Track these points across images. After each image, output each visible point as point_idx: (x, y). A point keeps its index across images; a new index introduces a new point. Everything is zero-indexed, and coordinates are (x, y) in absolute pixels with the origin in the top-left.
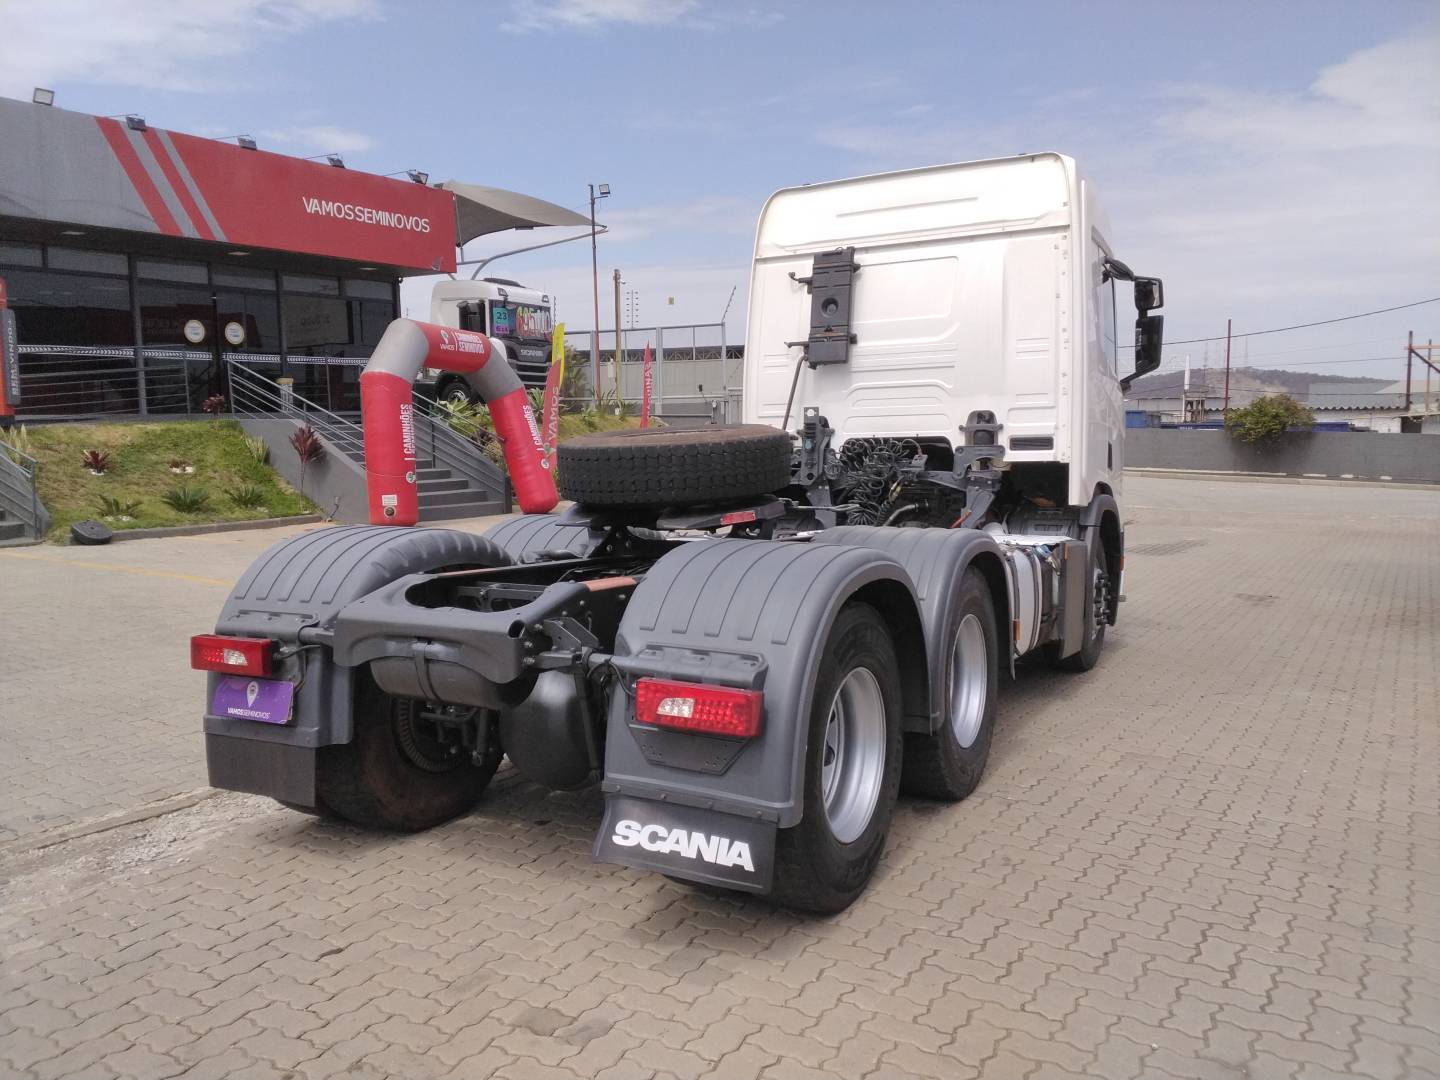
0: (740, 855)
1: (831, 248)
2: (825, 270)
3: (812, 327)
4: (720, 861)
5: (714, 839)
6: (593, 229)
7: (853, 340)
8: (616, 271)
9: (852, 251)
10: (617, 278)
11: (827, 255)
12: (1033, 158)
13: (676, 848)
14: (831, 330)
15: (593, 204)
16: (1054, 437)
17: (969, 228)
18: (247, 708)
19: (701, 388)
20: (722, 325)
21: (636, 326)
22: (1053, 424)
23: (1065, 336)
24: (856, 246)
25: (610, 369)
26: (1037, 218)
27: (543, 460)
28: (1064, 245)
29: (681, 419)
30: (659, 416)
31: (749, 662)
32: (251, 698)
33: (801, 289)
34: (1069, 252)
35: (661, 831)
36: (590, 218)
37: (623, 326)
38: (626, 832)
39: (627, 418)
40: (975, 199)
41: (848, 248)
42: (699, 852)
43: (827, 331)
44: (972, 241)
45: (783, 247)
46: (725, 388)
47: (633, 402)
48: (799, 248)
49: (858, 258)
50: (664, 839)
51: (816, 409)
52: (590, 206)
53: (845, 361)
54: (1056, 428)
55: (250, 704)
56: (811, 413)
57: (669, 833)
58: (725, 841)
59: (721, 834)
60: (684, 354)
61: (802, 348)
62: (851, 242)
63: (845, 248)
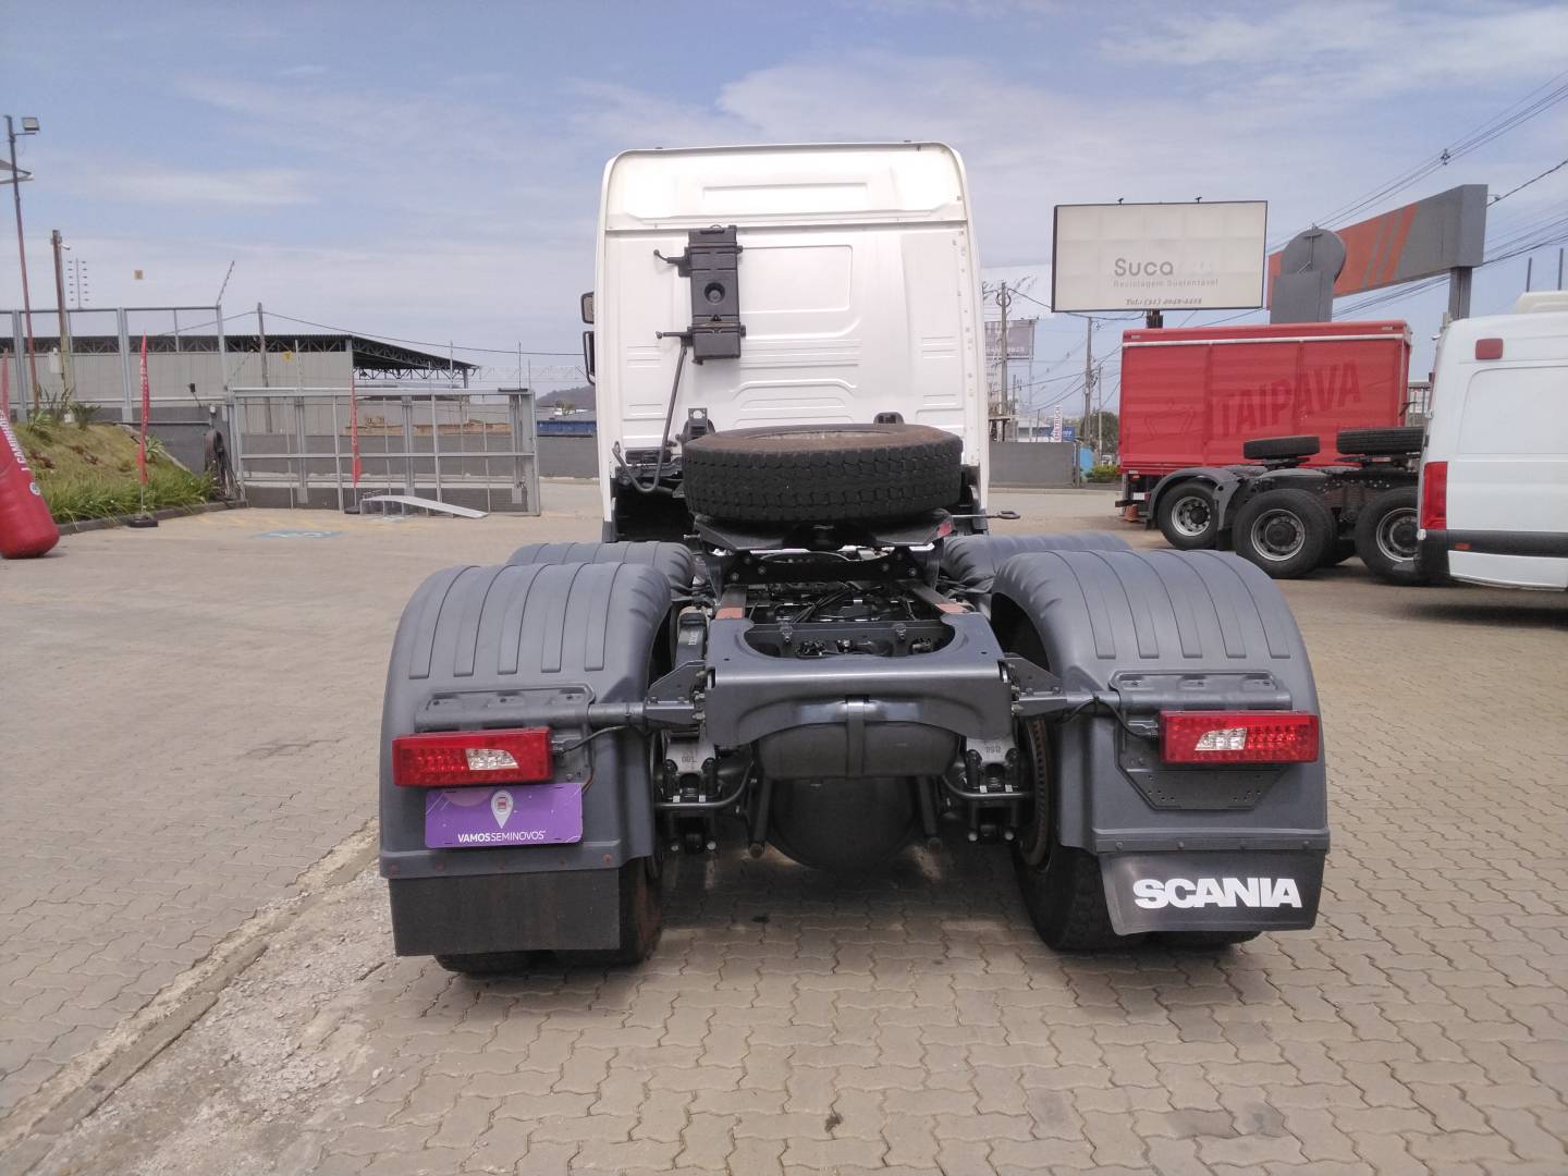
0: (1286, 893)
1: (706, 226)
2: (706, 250)
3: (694, 316)
4: (1265, 904)
5: (1252, 881)
6: (15, 175)
7: (742, 331)
8: (55, 232)
9: (734, 230)
10: (56, 241)
11: (704, 233)
12: (919, 147)
13: (1210, 900)
14: (719, 320)
15: (12, 140)
16: (964, 440)
17: (864, 216)
18: (499, 830)
19: (192, 387)
20: (217, 308)
21: (84, 306)
22: (962, 426)
23: (968, 336)
24: (738, 225)
25: (52, 362)
26: (932, 211)
27: (32, 485)
28: (961, 241)
29: (163, 428)
30: (130, 424)
31: (1261, 681)
32: (502, 816)
33: (670, 269)
34: (967, 249)
35: (1187, 885)
36: (9, 161)
37: (69, 305)
38: (1150, 893)
39: (90, 427)
40: (862, 184)
41: (730, 227)
42: (1239, 899)
43: (714, 320)
44: (864, 230)
45: (640, 220)
46: (226, 388)
47: (97, 405)
48: (661, 221)
49: (741, 240)
50: (1193, 893)
51: (704, 411)
52: (8, 144)
53: (738, 356)
54: (965, 430)
55: (502, 822)
56: (698, 415)
57: (1196, 884)
58: (1266, 882)
59: (1258, 875)
60: (160, 344)
61: (679, 339)
62: (732, 220)
63: (726, 226)
